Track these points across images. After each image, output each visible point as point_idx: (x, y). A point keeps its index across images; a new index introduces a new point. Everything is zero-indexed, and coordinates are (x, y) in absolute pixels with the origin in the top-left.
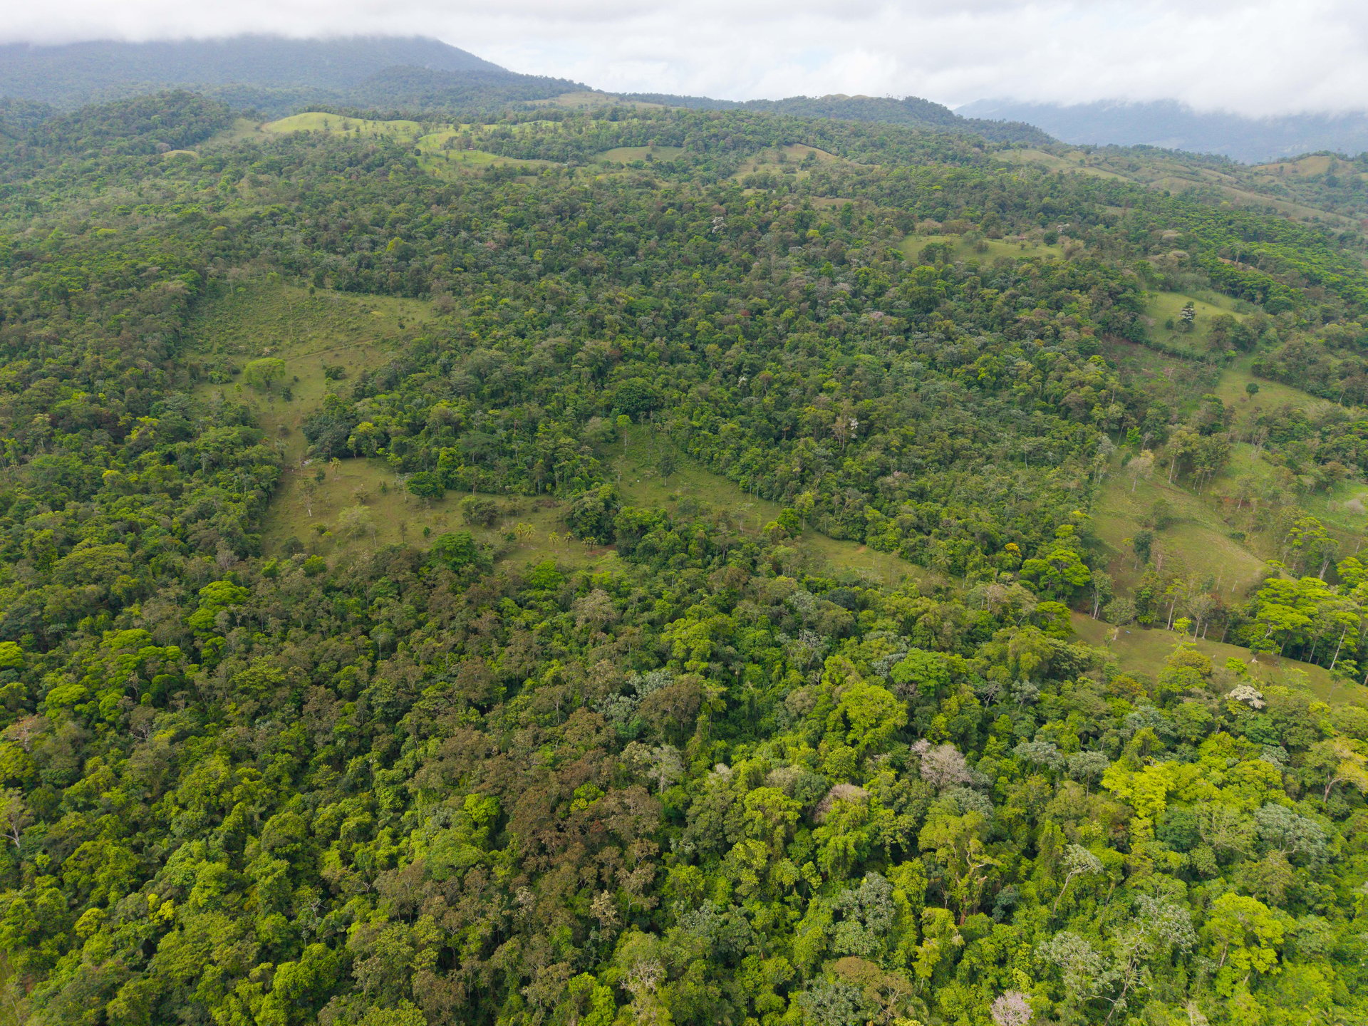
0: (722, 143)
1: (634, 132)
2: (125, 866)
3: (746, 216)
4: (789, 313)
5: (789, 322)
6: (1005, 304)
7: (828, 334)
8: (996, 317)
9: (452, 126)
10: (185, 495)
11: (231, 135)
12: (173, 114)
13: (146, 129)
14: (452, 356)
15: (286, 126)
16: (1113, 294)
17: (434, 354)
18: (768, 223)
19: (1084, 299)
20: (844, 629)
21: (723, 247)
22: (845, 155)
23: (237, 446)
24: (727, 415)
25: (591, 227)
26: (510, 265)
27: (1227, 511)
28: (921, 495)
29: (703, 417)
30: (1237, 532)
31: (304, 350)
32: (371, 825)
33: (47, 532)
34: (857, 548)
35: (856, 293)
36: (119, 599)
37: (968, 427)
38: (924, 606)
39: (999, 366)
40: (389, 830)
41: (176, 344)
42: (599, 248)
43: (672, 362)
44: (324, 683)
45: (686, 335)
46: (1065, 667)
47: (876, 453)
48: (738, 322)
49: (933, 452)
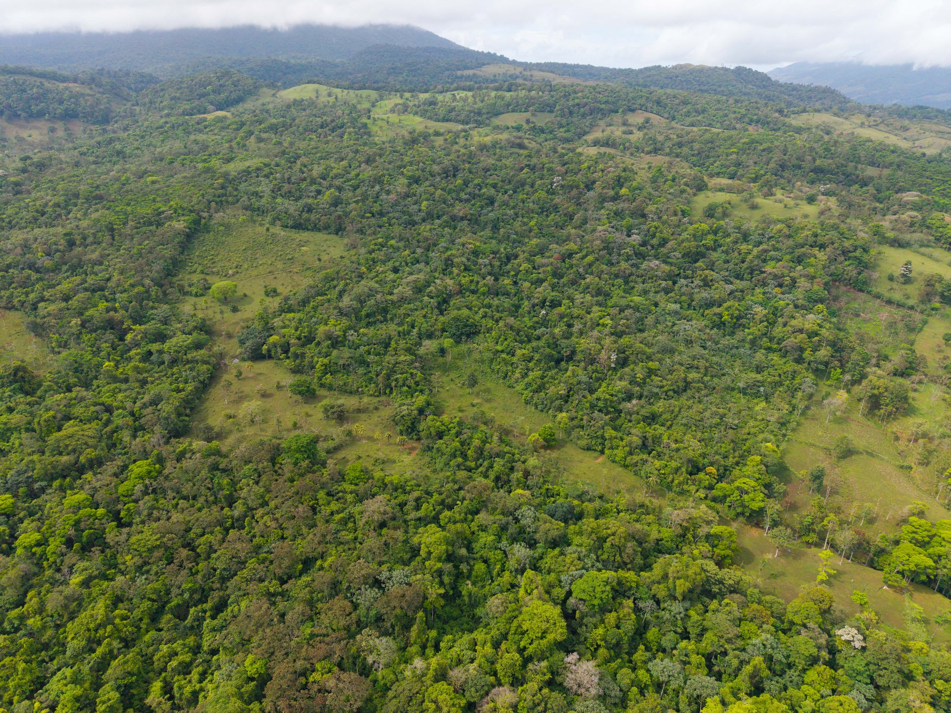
0: (582, 110)
1: (520, 102)
2: (28, 678)
3: (579, 176)
4: (590, 258)
5: (590, 265)
6: (758, 257)
7: (617, 276)
8: (747, 268)
9: (398, 94)
10: (149, 386)
11: (257, 99)
12: (221, 86)
13: (203, 95)
14: (347, 284)
15: (291, 94)
16: (844, 253)
17: (335, 282)
18: (594, 182)
19: (822, 256)
20: (555, 540)
21: (557, 200)
22: (674, 119)
23: (190, 349)
24: (524, 342)
25: (466, 183)
26: (404, 213)
27: (902, 445)
28: (652, 419)
29: (506, 343)
30: (905, 464)
31: (255, 273)
32: (191, 663)
33: (52, 413)
34: (596, 458)
35: (644, 244)
36: (84, 465)
37: (702, 363)
38: (613, 530)
39: (739, 310)
40: (200, 669)
41: (174, 267)
42: (467, 201)
43: (497, 295)
44: (189, 545)
45: (512, 273)
46: (715, 589)
47: (624, 383)
48: (551, 264)
49: (669, 383)
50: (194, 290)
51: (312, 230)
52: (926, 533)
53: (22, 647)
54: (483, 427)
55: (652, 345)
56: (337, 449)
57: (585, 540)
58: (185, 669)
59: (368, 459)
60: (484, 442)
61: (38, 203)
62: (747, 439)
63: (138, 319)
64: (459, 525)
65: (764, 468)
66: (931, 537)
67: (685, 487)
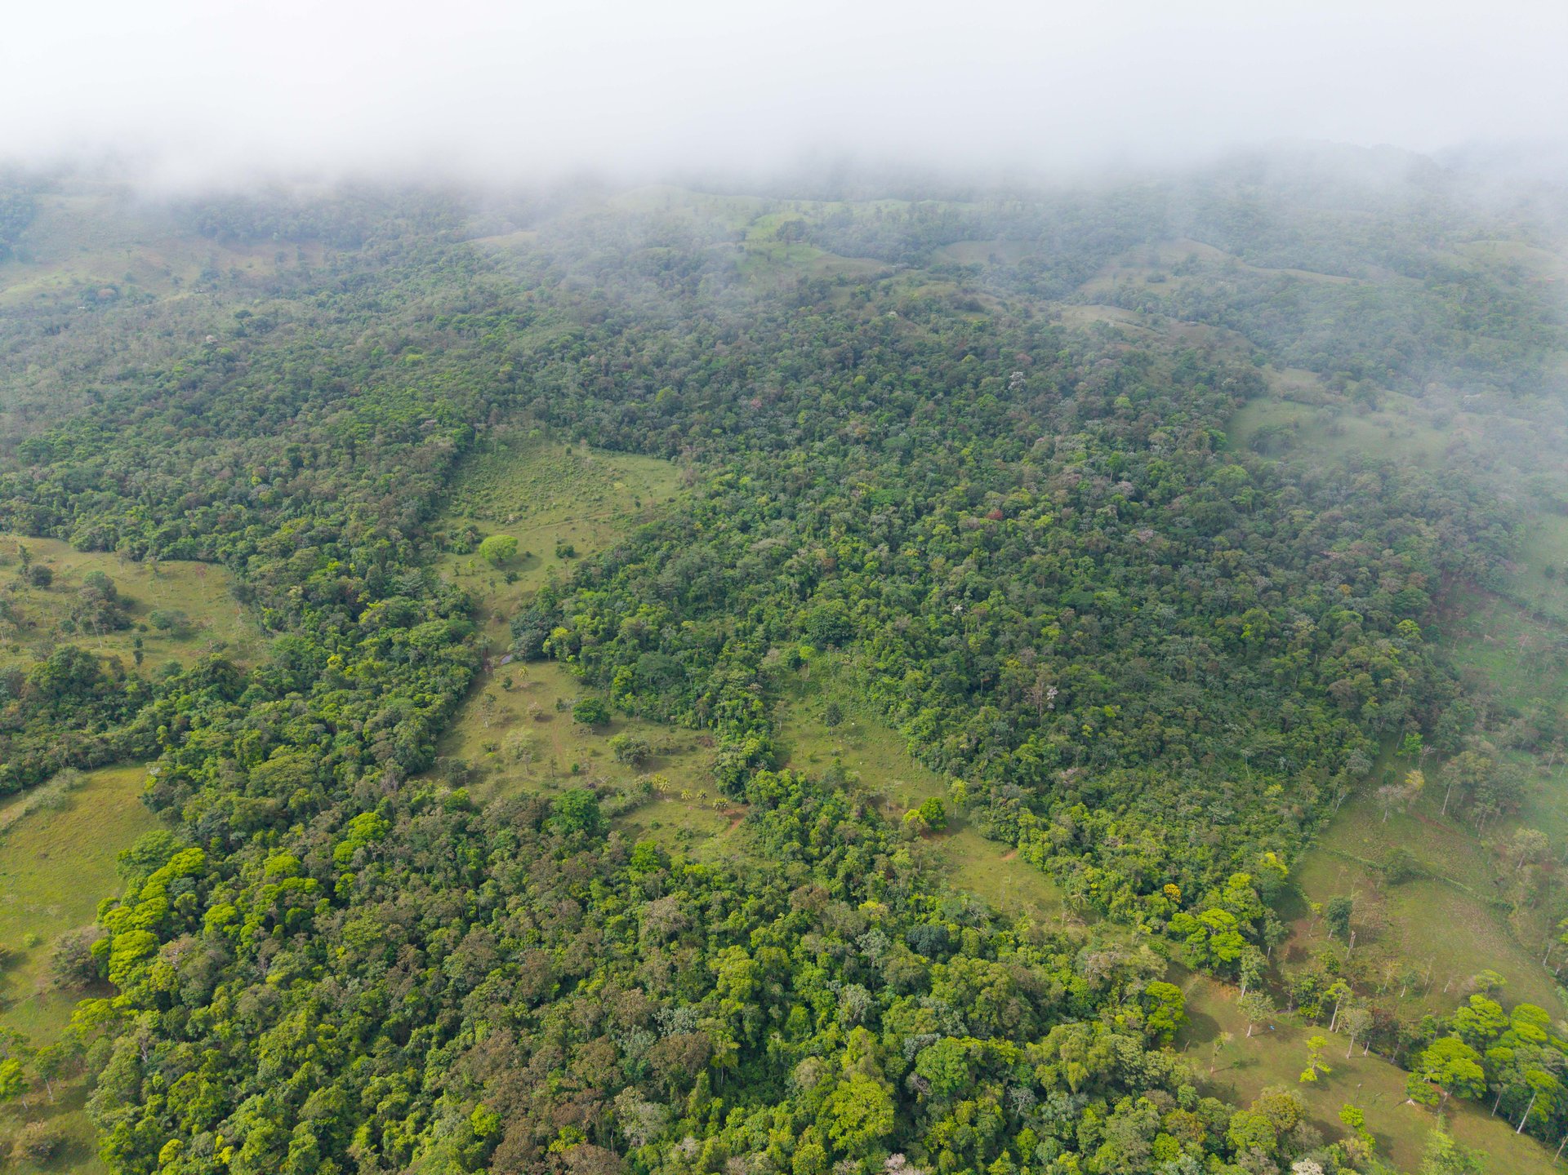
0: (1084, 238)
1: (983, 223)
2: (211, 1102)
3: (1053, 371)
4: (1045, 519)
5: (1045, 530)
6: (1321, 530)
7: (1085, 551)
8: (1299, 549)
10: (383, 696)
14: (672, 547)
15: (628, 203)
16: (1469, 529)
17: (656, 543)
18: (1075, 382)
19: (1430, 533)
21: (1013, 409)
22: (1240, 253)
23: (444, 641)
24: (921, 656)
25: (871, 380)
26: (770, 428)
27: (1503, 868)
28: (1095, 800)
29: (893, 657)
30: (1502, 901)
31: (545, 520)
32: (407, 1105)
33: (256, 733)
34: (1004, 854)
35: (1138, 497)
36: (293, 812)
37: (1193, 710)
38: (991, 977)
39: (1270, 623)
40: (417, 1115)
41: (433, 507)
42: (870, 409)
43: (893, 573)
44: (419, 942)
45: (920, 538)
46: (1130, 1081)
47: (1061, 738)
48: (983, 527)
49: (1134, 741)
50: (458, 544)
51: (634, 452)
52: (1491, 1023)
53: (206, 1060)
54: (839, 794)
55: (1120, 674)
56: (630, 810)
57: (949, 989)
58: (399, 1112)
59: (670, 829)
60: (837, 818)
61: (256, 394)
62: (1241, 843)
63: (380, 591)
64: (774, 950)
65: (1254, 894)
66: (1500, 1031)
67: (1129, 912)
